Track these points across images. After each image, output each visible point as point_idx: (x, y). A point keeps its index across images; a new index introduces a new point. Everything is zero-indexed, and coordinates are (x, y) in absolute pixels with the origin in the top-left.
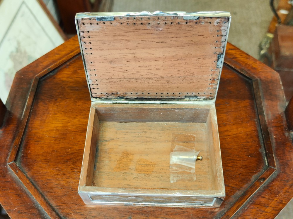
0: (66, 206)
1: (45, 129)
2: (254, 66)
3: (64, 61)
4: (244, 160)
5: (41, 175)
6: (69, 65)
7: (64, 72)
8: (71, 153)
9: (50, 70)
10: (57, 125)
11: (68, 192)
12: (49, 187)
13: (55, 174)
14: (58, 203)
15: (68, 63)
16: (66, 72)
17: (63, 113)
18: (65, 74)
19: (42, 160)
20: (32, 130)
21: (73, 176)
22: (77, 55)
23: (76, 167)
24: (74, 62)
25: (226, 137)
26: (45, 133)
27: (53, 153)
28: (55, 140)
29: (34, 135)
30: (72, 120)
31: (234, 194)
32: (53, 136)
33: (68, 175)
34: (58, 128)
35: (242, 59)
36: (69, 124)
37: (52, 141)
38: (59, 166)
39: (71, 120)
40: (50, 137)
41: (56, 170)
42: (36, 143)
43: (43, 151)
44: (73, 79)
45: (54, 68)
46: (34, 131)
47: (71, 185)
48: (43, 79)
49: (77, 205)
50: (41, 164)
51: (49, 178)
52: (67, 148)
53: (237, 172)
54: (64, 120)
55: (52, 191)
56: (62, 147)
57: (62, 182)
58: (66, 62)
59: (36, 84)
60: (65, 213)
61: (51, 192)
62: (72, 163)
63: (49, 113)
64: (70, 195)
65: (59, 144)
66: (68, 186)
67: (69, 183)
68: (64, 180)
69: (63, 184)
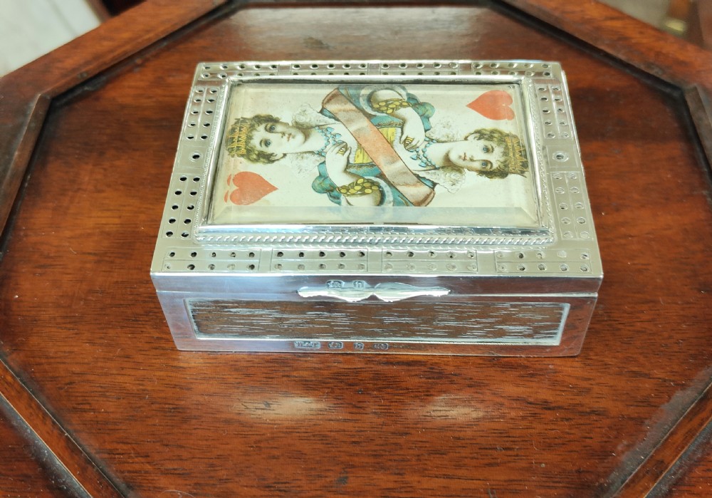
0: (134, 449)
1: (68, 233)
2: (681, 58)
3: (125, 53)
4: (688, 303)
5: (52, 360)
6: (141, 66)
7: (126, 84)
8: (150, 297)
9: (85, 75)
10: (104, 221)
11: (139, 407)
12: (77, 394)
13: (97, 358)
14: (105, 442)
15: (138, 61)
16: (133, 84)
17: (122, 187)
18: (129, 87)
19: (55, 318)
20: (26, 236)
21: (154, 361)
22: (164, 39)
24: (157, 56)
25: (623, 241)
26: (68, 244)
27: (91, 298)
28: (98, 262)
29: (31, 249)
30: (151, 207)
31: (668, 401)
32: (91, 251)
33: (140, 358)
34: (107, 230)
35: (645, 41)
36: (142, 217)
37: (88, 266)
38: (111, 333)
39: (148, 206)
40: (84, 253)
41: (101, 345)
42: (39, 271)
43: (61, 294)
44: (154, 100)
45: (97, 72)
46: (33, 238)
47: (149, 388)
48: (65, 100)
49: (167, 445)
50: (53, 330)
51: (77, 369)
52: (136, 283)
53: (670, 337)
54: (125, 206)
55: (87, 407)
56: (120, 280)
57: (120, 379)
58: (131, 58)
59: (42, 113)
60: (129, 472)
61: (85, 411)
62: (150, 323)
63: (79, 189)
64: (147, 417)
65: (110, 272)
66: (138, 390)
67: (143, 383)
68: (125, 375)
69: (124, 385)
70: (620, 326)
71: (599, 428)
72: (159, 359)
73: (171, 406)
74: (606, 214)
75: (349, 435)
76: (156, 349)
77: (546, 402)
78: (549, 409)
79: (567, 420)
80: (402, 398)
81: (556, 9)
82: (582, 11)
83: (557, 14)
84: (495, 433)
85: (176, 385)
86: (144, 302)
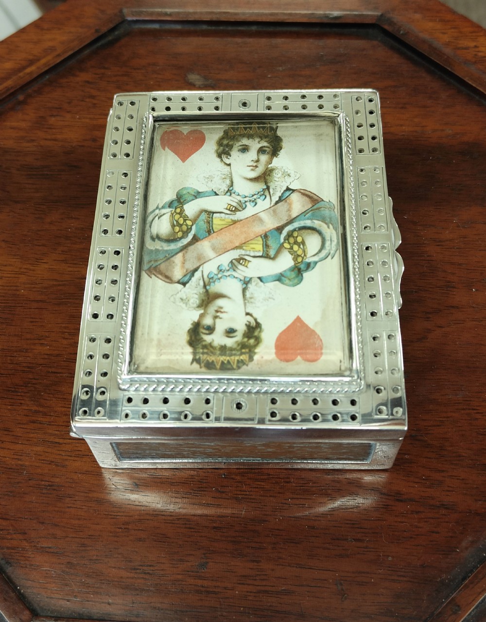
0: (12, 525)
3: (8, 89)
6: (24, 103)
7: (8, 124)
8: (29, 367)
15: (21, 97)
16: (14, 124)
21: (32, 435)
22: (46, 72)
23: (41, 409)
36: (23, 279)
39: (28, 266)
47: (27, 463)
49: (43, 523)
58: (13, 94)
60: (8, 548)
62: (28, 395)
66: (16, 465)
67: (22, 457)
68: (4, 448)
69: (4, 459)
70: (478, 416)
71: (447, 522)
72: (36, 433)
73: (47, 483)
74: (477, 290)
75: (211, 520)
76: (34, 422)
77: (399, 493)
78: (401, 501)
79: (417, 512)
80: (263, 484)
81: (447, 44)
82: (476, 47)
83: (448, 51)
84: (347, 524)
85: (51, 462)
86: (24, 371)
